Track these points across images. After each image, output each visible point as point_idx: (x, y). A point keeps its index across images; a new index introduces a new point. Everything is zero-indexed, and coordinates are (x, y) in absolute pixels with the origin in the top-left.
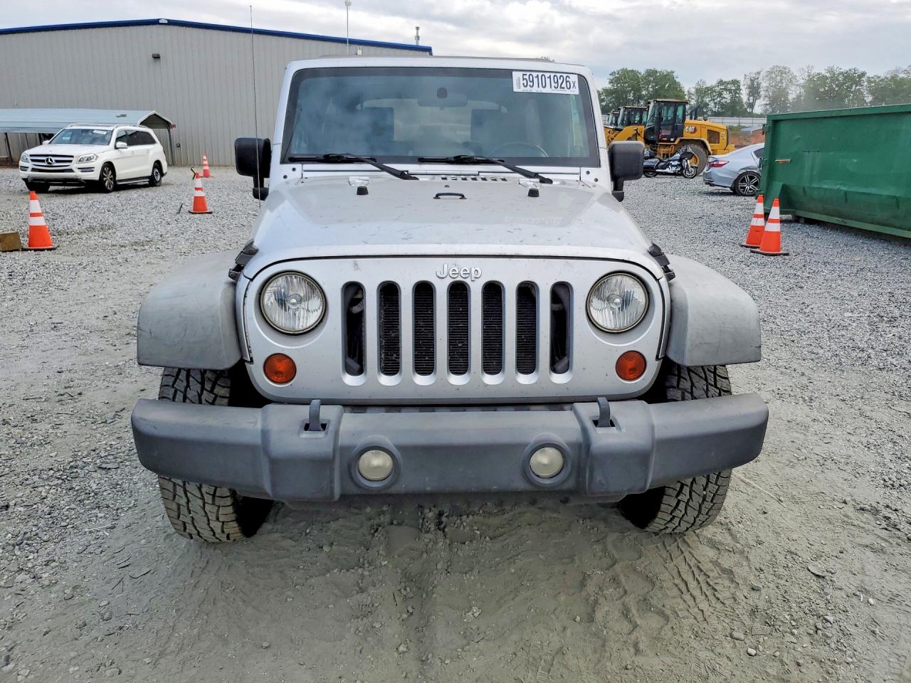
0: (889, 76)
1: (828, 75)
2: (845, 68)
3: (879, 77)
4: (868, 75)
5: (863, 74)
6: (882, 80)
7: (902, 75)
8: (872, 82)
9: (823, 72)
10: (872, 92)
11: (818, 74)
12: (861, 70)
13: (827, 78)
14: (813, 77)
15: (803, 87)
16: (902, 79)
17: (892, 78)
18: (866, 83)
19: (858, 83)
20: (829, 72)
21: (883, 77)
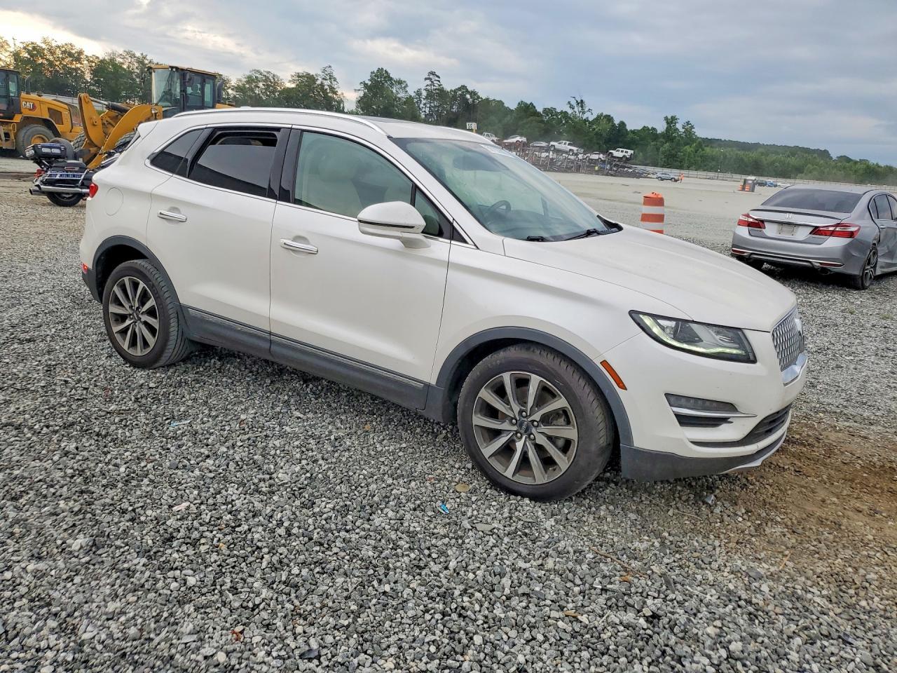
0: (106, 58)
1: (44, 46)
3: (97, 58)
4: (85, 53)
5: (80, 53)
6: (101, 61)
7: (119, 60)
8: (92, 62)
9: (38, 43)
12: (77, 46)
13: (44, 49)
18: (86, 62)
19: (78, 60)
20: (45, 42)
21: (101, 58)
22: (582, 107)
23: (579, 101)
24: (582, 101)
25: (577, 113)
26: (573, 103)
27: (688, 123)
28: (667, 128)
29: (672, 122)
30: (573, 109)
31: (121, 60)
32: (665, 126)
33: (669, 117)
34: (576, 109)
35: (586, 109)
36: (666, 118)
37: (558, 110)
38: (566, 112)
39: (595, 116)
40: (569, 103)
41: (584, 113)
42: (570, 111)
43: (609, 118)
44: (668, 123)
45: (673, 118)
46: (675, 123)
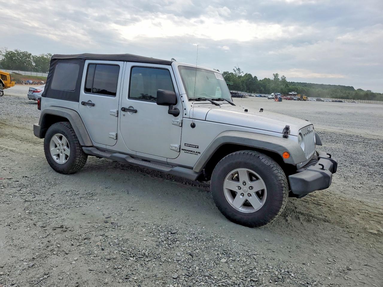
0: (40, 56)
1: (16, 52)
2: (22, 51)
4: (32, 55)
5: (30, 54)
6: (38, 58)
7: (45, 57)
8: (34, 58)
9: (14, 51)
10: (35, 62)
11: (11, 52)
12: (29, 52)
13: (16, 54)
14: (9, 52)
15: (5, 56)
16: (45, 58)
17: (42, 57)
18: (32, 58)
19: (29, 58)
20: (16, 51)
21: (38, 56)
22: (239, 71)
23: (238, 69)
24: (239, 68)
25: (237, 73)
26: (235, 69)
27: (283, 76)
28: (274, 78)
29: (276, 76)
30: (235, 72)
31: (46, 57)
32: (274, 77)
33: (275, 74)
34: (237, 72)
35: (241, 72)
36: (274, 74)
37: (230, 72)
38: (232, 73)
39: (244, 74)
40: (234, 69)
41: (240, 73)
42: (234, 73)
43: (250, 75)
44: (274, 76)
45: (277, 74)
46: (278, 76)
